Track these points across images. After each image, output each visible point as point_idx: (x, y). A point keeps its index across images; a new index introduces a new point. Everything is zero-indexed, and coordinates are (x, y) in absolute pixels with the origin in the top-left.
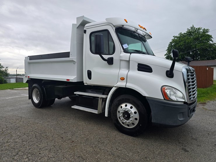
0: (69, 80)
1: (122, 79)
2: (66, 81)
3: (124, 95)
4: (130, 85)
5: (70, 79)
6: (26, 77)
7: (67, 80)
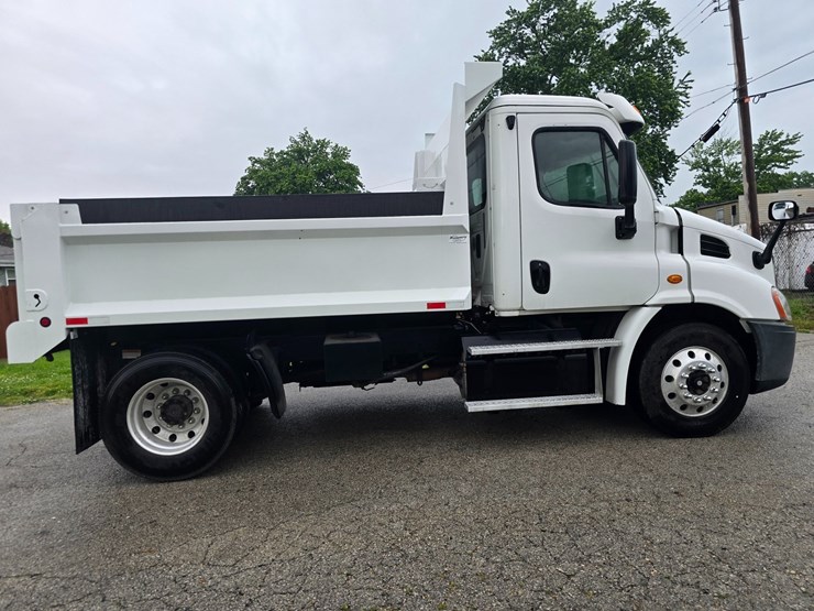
0: (442, 305)
1: (675, 280)
2: (426, 310)
3: (683, 326)
4: (703, 295)
5: (449, 302)
6: (45, 322)
7: (430, 305)
